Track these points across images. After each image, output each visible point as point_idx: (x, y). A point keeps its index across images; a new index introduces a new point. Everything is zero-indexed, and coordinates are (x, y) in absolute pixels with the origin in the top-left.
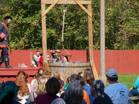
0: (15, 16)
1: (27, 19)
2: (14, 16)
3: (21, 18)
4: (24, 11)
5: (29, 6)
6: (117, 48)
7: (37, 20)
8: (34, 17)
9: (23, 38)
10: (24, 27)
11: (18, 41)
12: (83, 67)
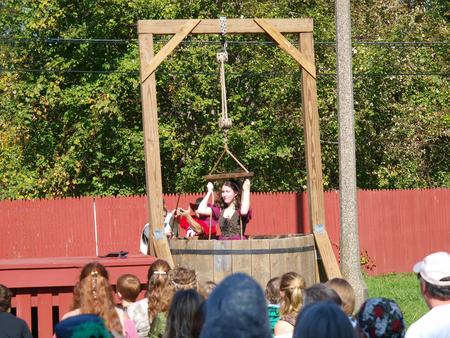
0: (34, 82)
1: (76, 91)
2: (29, 82)
3: (57, 89)
4: (67, 65)
5: (82, 46)
6: (386, 182)
7: (112, 92)
8: (102, 85)
9: (65, 158)
10: (65, 120)
11: (44, 168)
12: (292, 251)
